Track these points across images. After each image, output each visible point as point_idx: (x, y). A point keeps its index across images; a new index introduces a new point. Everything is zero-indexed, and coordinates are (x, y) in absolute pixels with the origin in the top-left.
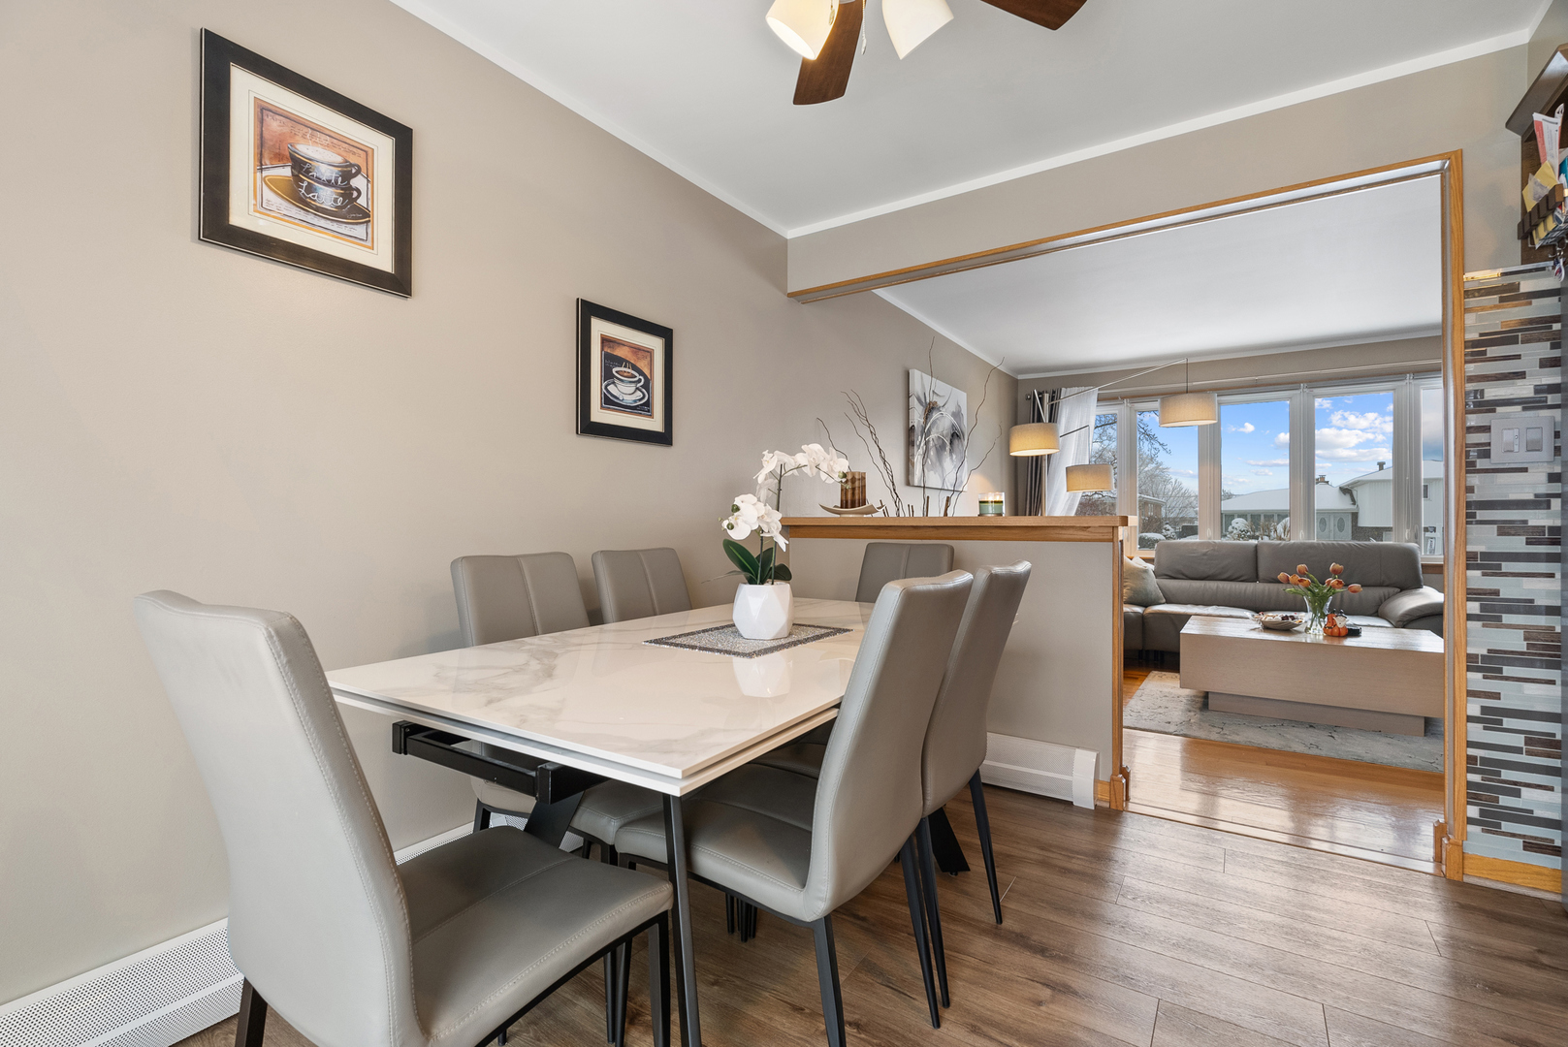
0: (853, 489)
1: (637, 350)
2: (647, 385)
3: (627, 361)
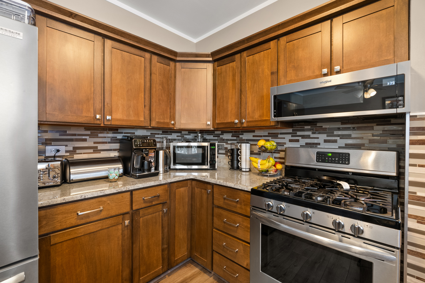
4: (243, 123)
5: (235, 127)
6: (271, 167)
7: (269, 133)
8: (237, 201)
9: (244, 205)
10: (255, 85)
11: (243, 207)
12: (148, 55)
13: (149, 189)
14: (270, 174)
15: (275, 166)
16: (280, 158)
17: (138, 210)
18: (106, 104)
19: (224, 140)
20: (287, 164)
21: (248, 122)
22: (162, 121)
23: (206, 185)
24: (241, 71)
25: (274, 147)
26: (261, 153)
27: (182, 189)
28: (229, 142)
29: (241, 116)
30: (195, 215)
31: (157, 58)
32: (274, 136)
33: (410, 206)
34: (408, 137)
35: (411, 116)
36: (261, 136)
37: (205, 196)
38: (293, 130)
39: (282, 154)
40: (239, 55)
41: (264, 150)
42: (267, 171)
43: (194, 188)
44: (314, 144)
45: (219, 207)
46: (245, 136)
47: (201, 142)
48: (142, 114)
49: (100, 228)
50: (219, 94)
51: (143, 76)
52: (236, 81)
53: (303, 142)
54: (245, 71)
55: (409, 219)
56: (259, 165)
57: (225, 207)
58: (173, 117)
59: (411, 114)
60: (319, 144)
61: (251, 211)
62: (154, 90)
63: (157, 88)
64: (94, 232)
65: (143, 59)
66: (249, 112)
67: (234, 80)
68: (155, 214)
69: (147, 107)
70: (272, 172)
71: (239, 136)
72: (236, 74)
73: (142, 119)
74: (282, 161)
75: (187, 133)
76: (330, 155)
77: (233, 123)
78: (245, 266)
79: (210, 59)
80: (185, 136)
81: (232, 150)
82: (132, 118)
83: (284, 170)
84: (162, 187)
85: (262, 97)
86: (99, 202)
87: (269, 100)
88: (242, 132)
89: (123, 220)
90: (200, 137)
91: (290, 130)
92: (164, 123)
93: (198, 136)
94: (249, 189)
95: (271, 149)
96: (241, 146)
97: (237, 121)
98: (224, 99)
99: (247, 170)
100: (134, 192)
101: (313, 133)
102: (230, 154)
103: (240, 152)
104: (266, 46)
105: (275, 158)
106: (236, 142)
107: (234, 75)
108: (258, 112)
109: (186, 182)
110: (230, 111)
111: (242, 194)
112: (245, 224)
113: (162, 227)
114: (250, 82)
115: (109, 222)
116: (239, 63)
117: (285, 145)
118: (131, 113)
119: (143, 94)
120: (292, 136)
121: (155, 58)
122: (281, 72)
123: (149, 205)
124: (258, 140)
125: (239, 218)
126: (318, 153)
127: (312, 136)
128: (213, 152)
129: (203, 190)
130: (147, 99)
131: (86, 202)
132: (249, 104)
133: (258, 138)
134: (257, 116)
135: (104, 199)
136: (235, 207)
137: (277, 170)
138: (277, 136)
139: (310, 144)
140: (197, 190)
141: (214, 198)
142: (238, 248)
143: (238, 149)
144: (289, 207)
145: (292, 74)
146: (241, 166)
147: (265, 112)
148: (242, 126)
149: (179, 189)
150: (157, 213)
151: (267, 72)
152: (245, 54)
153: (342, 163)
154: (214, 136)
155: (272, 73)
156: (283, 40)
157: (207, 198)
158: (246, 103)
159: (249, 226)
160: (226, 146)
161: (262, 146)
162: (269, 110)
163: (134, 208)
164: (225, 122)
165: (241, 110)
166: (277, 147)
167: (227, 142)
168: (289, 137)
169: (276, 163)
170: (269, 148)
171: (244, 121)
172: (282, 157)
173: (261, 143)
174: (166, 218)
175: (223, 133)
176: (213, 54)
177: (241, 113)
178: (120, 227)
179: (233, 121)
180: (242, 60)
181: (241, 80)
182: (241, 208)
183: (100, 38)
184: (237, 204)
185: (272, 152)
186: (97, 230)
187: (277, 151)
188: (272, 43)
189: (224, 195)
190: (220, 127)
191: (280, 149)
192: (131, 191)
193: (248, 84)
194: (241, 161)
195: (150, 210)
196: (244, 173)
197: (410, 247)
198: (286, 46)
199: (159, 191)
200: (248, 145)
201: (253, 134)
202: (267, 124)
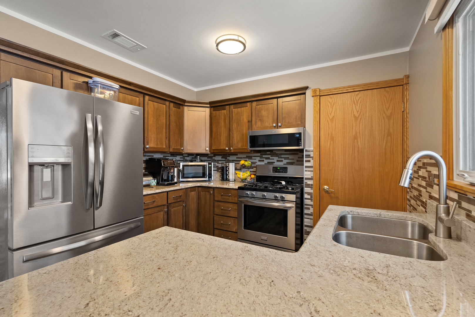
4: (231, 150)
5: (226, 152)
6: (248, 177)
7: (246, 156)
8: (230, 196)
9: (234, 197)
10: (239, 127)
11: (233, 198)
12: (167, 103)
13: (176, 191)
14: (247, 181)
15: (250, 176)
16: (253, 172)
17: (170, 204)
18: (145, 138)
19: (216, 160)
20: (257, 175)
21: (234, 149)
22: (176, 148)
23: (209, 189)
24: (230, 117)
25: (250, 165)
26: (242, 169)
27: (193, 193)
28: (220, 162)
29: (230, 145)
30: (200, 209)
31: (173, 105)
32: (250, 158)
33: (305, 188)
34: (305, 159)
35: (305, 150)
36: (242, 158)
37: (208, 196)
38: (261, 154)
39: (254, 169)
40: (228, 106)
41: (244, 167)
42: (246, 179)
43: (200, 192)
44: (271, 162)
45: (218, 201)
46: (231, 158)
47: (199, 162)
48: (164, 143)
49: (153, 212)
50: (214, 129)
51: (165, 118)
52: (227, 123)
53: (266, 161)
54: (232, 117)
55: (305, 194)
56: (241, 176)
57: (222, 200)
58: (182, 145)
59: (306, 149)
60: (274, 163)
61: (238, 199)
62: (171, 127)
63: (173, 125)
64: (151, 214)
65: (165, 106)
66: (235, 143)
67: (225, 122)
68: (179, 207)
69: (168, 139)
70: (248, 180)
71: (227, 158)
72: (227, 118)
73: (165, 147)
74: (254, 173)
75: (187, 156)
76: (279, 168)
77: (225, 149)
78: (234, 231)
79: (209, 106)
80: (186, 158)
81: (223, 167)
82: (159, 146)
83: (255, 178)
84: (182, 191)
85: (243, 134)
86: (153, 197)
87: (247, 137)
88: (229, 155)
89: (164, 208)
90: (198, 159)
91: (259, 154)
92: (177, 149)
93: (198, 158)
94: (237, 187)
95: (248, 166)
96: (229, 165)
97: (227, 148)
98: (218, 133)
99: (233, 180)
100: (168, 193)
101: (271, 156)
102: (221, 170)
103: (228, 169)
104: (245, 104)
105: (250, 172)
106: (225, 162)
107: (225, 119)
108: (241, 143)
109: (195, 188)
110: (222, 142)
111: (232, 191)
112: (234, 208)
113: (183, 216)
114: (235, 124)
115: (157, 209)
116: (228, 112)
117: (256, 164)
118: (159, 143)
119: (165, 130)
120: (260, 158)
121: (172, 104)
122: (253, 122)
123: (176, 201)
124: (240, 161)
125: (231, 205)
126: (273, 168)
127: (271, 158)
128: (210, 169)
129: (207, 193)
130: (167, 133)
131: (147, 196)
132: (235, 138)
133: (240, 159)
134: (240, 146)
135: (155, 195)
136: (229, 199)
137: (251, 178)
138: (252, 158)
139: (270, 162)
140: (202, 193)
141: (215, 196)
142: (231, 222)
143: (227, 167)
144: (257, 193)
145: (259, 124)
146: (229, 177)
147: (244, 144)
148: (231, 152)
149: (191, 193)
150: (180, 207)
151: (246, 120)
152: (232, 107)
153: (284, 173)
154: (208, 158)
155: (248, 121)
156: (254, 104)
157: (210, 197)
158: (233, 138)
159: (237, 208)
160: (217, 164)
161: (243, 164)
162: (247, 143)
163: (169, 202)
164: (219, 148)
165: (230, 142)
166: (251, 165)
167: (218, 162)
168: (258, 158)
169: (251, 174)
170: (247, 165)
171: (232, 148)
172: (254, 171)
173: (242, 162)
174: (184, 211)
175: (215, 155)
176: (210, 103)
177: (230, 143)
178: (162, 213)
179: (224, 148)
180: (230, 110)
181: (230, 122)
182: (232, 199)
183: (142, 95)
184: (230, 197)
185: (248, 168)
186: (152, 213)
187: (251, 167)
188: (248, 104)
189: (221, 193)
190: (215, 152)
191: (253, 166)
192: (167, 192)
193: (234, 126)
194: (229, 175)
195: (177, 204)
196: (231, 182)
197: (305, 206)
198: (256, 107)
199: (181, 193)
200: (234, 164)
201: (237, 156)
202: (246, 151)
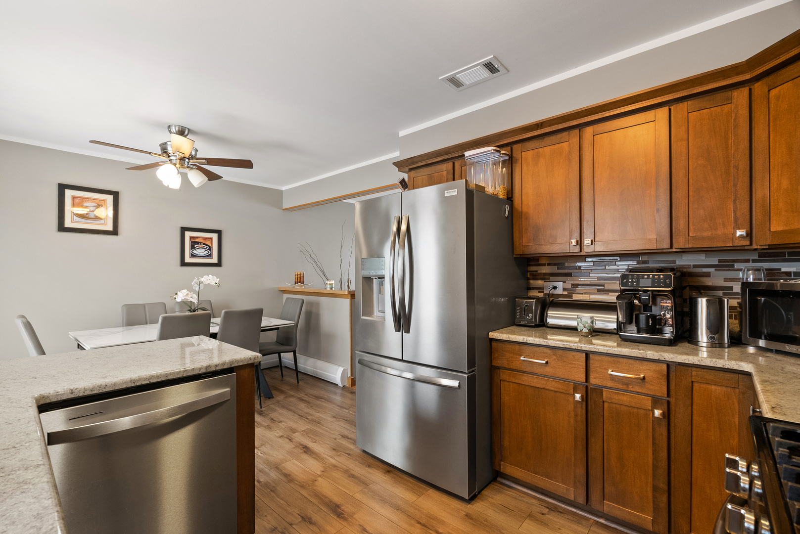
0: (298, 278)
1: (205, 239)
2: (210, 249)
3: (201, 243)
13: (621, 360)
17: (597, 386)
22: (707, 233)
27: (715, 389)
31: (688, 105)
62: (679, 174)
68: (635, 410)
69: (664, 212)
73: (653, 236)
86: (544, 352)
100: (591, 356)
115: (555, 384)
118: (628, 228)
119: (653, 189)
121: (682, 108)
123: (620, 386)
130: (664, 196)
131: (530, 348)
135: (549, 351)
149: (704, 385)
150: (642, 411)
163: (594, 381)
192: (587, 353)
195: (624, 398)
199: (643, 371)
